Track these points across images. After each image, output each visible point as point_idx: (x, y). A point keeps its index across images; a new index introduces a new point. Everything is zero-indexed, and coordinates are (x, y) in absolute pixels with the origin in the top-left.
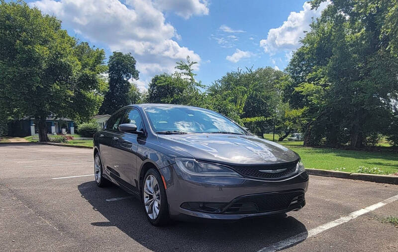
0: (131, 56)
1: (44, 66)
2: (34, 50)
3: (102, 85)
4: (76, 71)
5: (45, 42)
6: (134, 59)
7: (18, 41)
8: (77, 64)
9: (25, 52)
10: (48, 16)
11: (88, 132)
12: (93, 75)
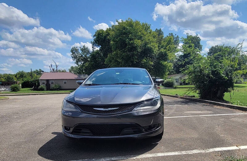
0: (198, 36)
1: (139, 50)
2: (134, 43)
3: (170, 57)
4: (156, 51)
5: (140, 38)
6: (199, 38)
7: (127, 39)
8: (156, 47)
9: (130, 44)
10: (143, 23)
11: (168, 84)
12: (165, 51)
